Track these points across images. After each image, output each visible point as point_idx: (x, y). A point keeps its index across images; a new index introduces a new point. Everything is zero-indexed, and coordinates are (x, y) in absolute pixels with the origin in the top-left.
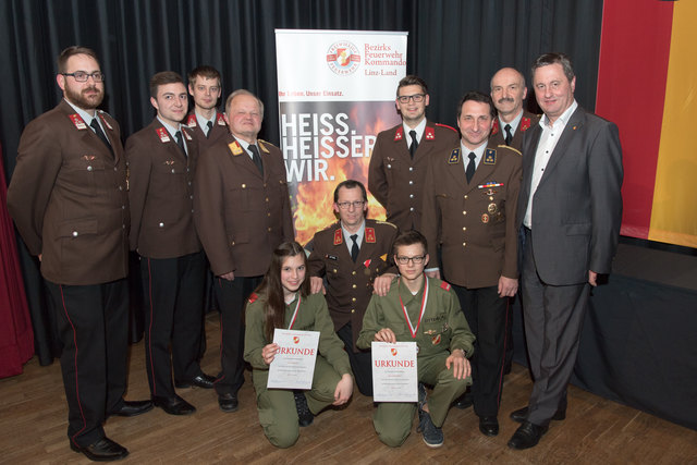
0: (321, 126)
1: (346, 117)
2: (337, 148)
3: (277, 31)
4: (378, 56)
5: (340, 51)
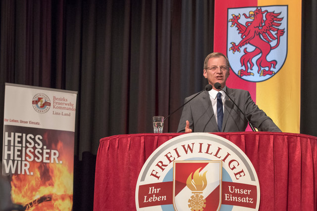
0: (27, 141)
1: (41, 138)
2: (35, 156)
3: (6, 84)
4: (60, 104)
5: (40, 99)
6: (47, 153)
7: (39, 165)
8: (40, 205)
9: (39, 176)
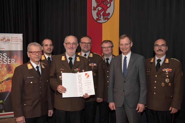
1: (6, 54)
4: (15, 39)
5: (4, 38)
6: (9, 60)
7: (5, 65)
8: (7, 81)
9: (6, 70)
